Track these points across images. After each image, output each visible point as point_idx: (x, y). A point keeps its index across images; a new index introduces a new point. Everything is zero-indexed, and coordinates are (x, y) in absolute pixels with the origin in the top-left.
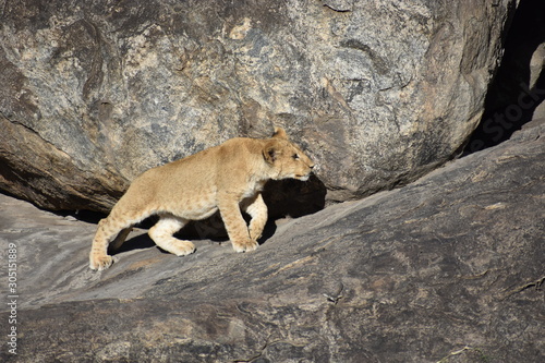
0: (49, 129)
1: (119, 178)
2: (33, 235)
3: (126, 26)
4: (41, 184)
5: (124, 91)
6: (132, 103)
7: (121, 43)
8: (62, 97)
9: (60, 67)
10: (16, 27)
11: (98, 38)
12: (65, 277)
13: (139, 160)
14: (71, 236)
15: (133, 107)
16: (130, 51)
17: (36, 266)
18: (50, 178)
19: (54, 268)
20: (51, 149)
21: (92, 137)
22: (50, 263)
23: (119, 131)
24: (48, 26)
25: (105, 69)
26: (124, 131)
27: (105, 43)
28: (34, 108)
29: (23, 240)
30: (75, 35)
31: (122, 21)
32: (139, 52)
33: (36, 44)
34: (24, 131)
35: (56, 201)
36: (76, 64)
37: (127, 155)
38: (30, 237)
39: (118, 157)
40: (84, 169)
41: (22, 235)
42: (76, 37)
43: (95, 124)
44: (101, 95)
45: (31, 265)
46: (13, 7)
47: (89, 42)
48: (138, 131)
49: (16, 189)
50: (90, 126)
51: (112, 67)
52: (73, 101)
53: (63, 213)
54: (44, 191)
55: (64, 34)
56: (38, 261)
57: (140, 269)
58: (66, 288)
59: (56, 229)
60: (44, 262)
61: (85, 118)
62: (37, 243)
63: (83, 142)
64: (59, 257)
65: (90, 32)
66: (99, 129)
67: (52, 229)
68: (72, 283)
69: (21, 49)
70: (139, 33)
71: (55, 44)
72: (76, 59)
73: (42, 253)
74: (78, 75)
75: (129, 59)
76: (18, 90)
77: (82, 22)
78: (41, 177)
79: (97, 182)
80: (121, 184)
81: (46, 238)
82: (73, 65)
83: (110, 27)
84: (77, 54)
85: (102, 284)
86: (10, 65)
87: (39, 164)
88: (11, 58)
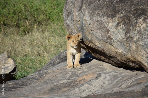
0: (116, 44)
1: (135, 58)
2: (112, 73)
3: (137, 16)
4: (114, 59)
5: (136, 34)
6: (138, 37)
7: (136, 21)
8: (119, 36)
9: (119, 28)
10: (107, 17)
11: (129, 20)
12: (120, 84)
13: (140, 53)
14: (121, 73)
15: (139, 38)
16: (138, 23)
17: (112, 81)
18: (116, 58)
20: (116, 50)
21: (127, 46)
22: (116, 81)
23: (135, 44)
24: (116, 17)
25: (131, 28)
26: (136, 45)
27: (131, 21)
28: (112, 39)
29: (109, 74)
30: (123, 19)
31: (136, 15)
32: (140, 23)
33: (113, 21)
34: (109, 45)
35: (118, 64)
36: (123, 27)
37: (137, 51)
38: (111, 73)
39: (135, 52)
40: (125, 55)
41: (108, 73)
42: (123, 20)
43: (128, 43)
44: (130, 35)
45: (111, 81)
46: (107, 12)
47: (127, 21)
48: (140, 45)
49: (107, 60)
50: (127, 44)
51: (133, 28)
52: (122, 37)
53: (119, 67)
54: (114, 61)
55: (120, 19)
56: (113, 80)
57: (141, 83)
58: (121, 87)
59: (118, 71)
60: (114, 80)
61: (126, 42)
62: (113, 75)
63: (125, 48)
64: (118, 79)
65: (127, 18)
66: (129, 44)
67: (117, 71)
68: (122, 86)
69: (109, 23)
70: (141, 18)
71: (118, 22)
72: (123, 25)
73: (114, 78)
74: (124, 30)
75: (138, 25)
76: (108, 34)
77: (125, 15)
78: (113, 57)
79: (129, 59)
80: (135, 59)
81: (115, 74)
82: (122, 27)
83: (133, 17)
84: (123, 24)
85: (130, 87)
86: (105, 27)
87: (113, 54)
88: (106, 25)
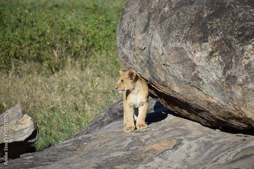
0: (207, 89)
1: (240, 112)
2: (201, 138)
3: (243, 41)
4: (204, 115)
5: (243, 71)
6: (246, 77)
7: (241, 48)
8: (214, 74)
9: (213, 60)
10: (192, 42)
11: (230, 46)
12: (216, 158)
13: (250, 103)
14: (218, 139)
15: (247, 78)
16: (245, 52)
17: (202, 153)
18: (208, 112)
19: (211, 153)
20: (208, 98)
21: (228, 92)
22: (209, 151)
23: (240, 89)
24: (207, 41)
25: (233, 61)
26: (243, 89)
27: (233, 49)
28: (200, 79)
29: (196, 141)
30: (220, 45)
31: (241, 38)
32: (249, 52)
33: (202, 49)
34: (196, 90)
35: (211, 122)
36: (220, 59)
37: (244, 101)
38: (199, 139)
39: (240, 102)
40: (224, 107)
41: (195, 138)
42: (220, 46)
43: (229, 86)
44: (232, 73)
45: (200, 152)
46: (191, 33)
47: (226, 48)
48: (249, 90)
49: (192, 117)
50: (227, 88)
51: (237, 60)
52: (218, 76)
53: (214, 128)
54: (206, 118)
55: (215, 45)
56: (203, 150)
57: (251, 155)
58: (216, 163)
59: (211, 135)
60: (206, 151)
61: (224, 84)
62: (202, 142)
63: (223, 95)
64: (213, 148)
65: (227, 44)
66: (231, 89)
67: (209, 135)
68: (219, 161)
69: (195, 52)
70: (250, 44)
71: (210, 50)
72: (220, 56)
73: (205, 146)
74: (221, 63)
75: (245, 56)
76: (193, 71)
77: (223, 39)
78: (204, 111)
79: (230, 114)
80: (242, 114)
81: (207, 140)
82: (219, 59)
83: (236, 41)
84: (220, 54)
85: (233, 162)
86: (189, 60)
87: (203, 105)
88: (190, 56)
